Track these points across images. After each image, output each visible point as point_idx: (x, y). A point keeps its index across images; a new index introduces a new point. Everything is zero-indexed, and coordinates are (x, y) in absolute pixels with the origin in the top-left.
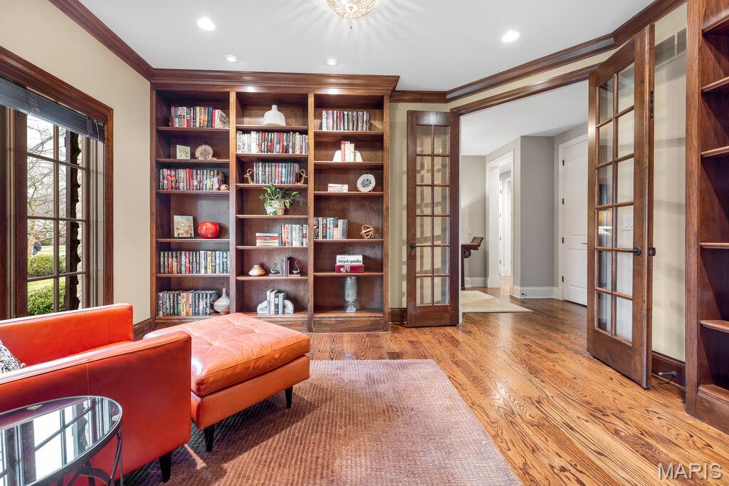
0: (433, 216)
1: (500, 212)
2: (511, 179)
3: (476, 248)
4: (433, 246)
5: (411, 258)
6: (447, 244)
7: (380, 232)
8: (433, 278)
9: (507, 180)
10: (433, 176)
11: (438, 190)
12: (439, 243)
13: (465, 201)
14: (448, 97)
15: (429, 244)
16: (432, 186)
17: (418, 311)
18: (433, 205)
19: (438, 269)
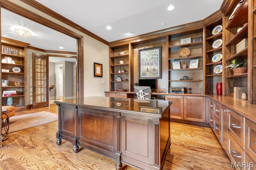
0: (41, 80)
1: (60, 78)
2: (63, 69)
3: (52, 88)
4: (41, 88)
5: (34, 91)
6: (45, 87)
7: (23, 84)
8: (41, 95)
9: (62, 69)
10: (41, 70)
11: (42, 74)
12: (43, 87)
13: (50, 74)
14: (45, 51)
15: (40, 87)
16: (41, 73)
17: (36, 104)
18: (41, 77)
19: (43, 93)
